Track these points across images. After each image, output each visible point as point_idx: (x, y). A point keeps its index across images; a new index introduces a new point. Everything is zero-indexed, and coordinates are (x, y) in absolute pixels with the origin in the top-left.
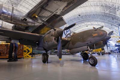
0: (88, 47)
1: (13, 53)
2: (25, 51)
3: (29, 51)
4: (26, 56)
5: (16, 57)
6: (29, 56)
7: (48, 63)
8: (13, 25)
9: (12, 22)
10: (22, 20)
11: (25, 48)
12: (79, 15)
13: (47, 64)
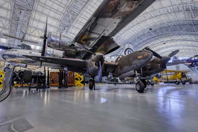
0: (136, 71)
1: (63, 80)
2: (77, 79)
3: (81, 79)
4: (77, 84)
5: (66, 84)
6: (81, 84)
7: (94, 89)
8: (63, 52)
9: (61, 49)
10: (69, 46)
11: (77, 75)
12: (151, 29)
13: (94, 91)
